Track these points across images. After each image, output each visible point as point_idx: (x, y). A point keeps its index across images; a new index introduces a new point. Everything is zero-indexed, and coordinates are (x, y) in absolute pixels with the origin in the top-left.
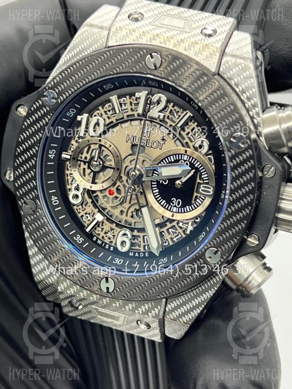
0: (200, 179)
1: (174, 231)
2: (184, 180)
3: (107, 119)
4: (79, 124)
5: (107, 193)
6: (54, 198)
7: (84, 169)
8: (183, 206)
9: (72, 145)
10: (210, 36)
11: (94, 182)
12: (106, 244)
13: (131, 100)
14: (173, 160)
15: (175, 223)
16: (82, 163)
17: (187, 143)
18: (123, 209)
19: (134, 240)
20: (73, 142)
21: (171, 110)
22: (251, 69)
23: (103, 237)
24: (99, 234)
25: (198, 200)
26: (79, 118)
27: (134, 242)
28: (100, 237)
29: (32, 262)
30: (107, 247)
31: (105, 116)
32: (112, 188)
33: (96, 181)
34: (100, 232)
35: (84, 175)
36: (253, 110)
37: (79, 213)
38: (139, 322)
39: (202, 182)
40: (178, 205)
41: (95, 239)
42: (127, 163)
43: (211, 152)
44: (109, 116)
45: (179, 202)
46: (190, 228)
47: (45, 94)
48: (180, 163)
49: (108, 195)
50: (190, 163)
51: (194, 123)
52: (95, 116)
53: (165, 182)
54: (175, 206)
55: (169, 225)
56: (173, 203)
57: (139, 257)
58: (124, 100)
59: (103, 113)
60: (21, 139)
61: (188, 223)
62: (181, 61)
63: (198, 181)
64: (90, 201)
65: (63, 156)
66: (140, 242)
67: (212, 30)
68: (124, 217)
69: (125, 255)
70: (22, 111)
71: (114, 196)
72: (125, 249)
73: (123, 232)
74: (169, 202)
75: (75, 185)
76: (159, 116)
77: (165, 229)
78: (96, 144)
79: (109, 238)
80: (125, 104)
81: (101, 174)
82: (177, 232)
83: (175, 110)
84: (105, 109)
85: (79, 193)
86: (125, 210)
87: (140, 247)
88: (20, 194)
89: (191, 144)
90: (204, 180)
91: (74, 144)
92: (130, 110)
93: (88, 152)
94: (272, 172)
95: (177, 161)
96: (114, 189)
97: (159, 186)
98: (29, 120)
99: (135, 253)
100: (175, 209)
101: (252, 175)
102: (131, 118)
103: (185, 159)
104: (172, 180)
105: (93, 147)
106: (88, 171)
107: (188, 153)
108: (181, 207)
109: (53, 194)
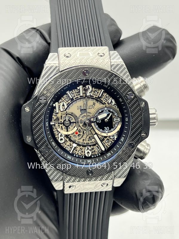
0: (114, 116)
1: (108, 141)
2: (108, 118)
3: (66, 102)
4: (55, 108)
5: (75, 134)
6: (53, 143)
7: (62, 127)
8: (110, 129)
9: (53, 118)
10: (101, 56)
11: (67, 131)
12: (80, 156)
13: (75, 91)
14: (101, 112)
15: (108, 138)
16: (60, 124)
17: (104, 103)
18: (84, 139)
19: (92, 150)
20: (53, 116)
21: (94, 91)
22: (124, 65)
23: (78, 153)
24: (76, 153)
25: (116, 125)
26: (54, 105)
27: (92, 151)
28: (76, 154)
29: (49, 175)
30: (81, 157)
31: (65, 101)
32: (77, 131)
33: (68, 130)
34: (76, 152)
35: (62, 129)
36: (130, 82)
37: (64, 146)
38: (103, 185)
39: (115, 117)
40: (108, 129)
41: (75, 155)
42: (80, 118)
43: (115, 104)
44: (67, 100)
45: (108, 128)
46: (116, 137)
47: (40, 98)
48: (104, 112)
49: (76, 135)
50: (108, 110)
51: (105, 93)
52: (61, 102)
53: (100, 121)
54: (107, 130)
55: (106, 139)
56: (105, 129)
57: (97, 157)
58: (71, 92)
59: (64, 100)
60: (34, 121)
61: (114, 136)
62: (98, 69)
63: (113, 117)
64: (68, 140)
65: (51, 123)
66: (95, 150)
67: (103, 53)
68: (85, 142)
69: (90, 158)
70: (27, 109)
71: (78, 134)
72: (89, 155)
73: (87, 148)
74: (103, 129)
75: (60, 134)
76: (90, 94)
77: (104, 142)
78: (64, 114)
79: (81, 153)
80: (72, 94)
81: (70, 126)
82: (110, 141)
83: (95, 90)
84: (64, 98)
85: (63, 138)
86: (85, 139)
87: (95, 152)
88: (39, 146)
89: (106, 103)
90: (116, 116)
91: (54, 117)
92: (76, 96)
93: (61, 119)
94: (144, 105)
95: (102, 112)
96: (78, 131)
97: (98, 124)
98: (35, 112)
99: (94, 156)
100: (107, 132)
101: (139, 108)
102: (77, 99)
103: (106, 109)
104: (103, 120)
105: (63, 116)
106: (64, 127)
107: (107, 107)
108: (109, 130)
109: (52, 141)
